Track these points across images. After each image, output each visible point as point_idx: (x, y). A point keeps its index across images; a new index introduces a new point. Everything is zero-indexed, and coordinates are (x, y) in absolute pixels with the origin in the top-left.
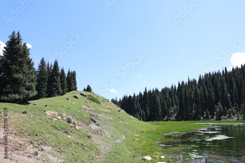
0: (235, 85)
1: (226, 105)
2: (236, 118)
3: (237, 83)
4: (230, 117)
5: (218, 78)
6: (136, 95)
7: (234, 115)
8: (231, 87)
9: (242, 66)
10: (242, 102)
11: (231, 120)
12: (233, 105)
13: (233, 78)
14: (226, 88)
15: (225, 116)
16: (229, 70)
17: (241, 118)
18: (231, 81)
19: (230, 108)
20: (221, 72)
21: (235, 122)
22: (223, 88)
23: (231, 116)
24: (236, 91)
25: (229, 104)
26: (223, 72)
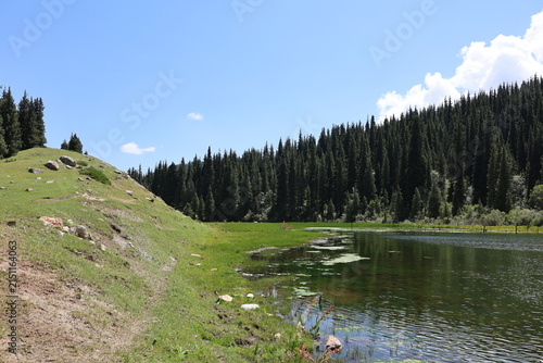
0: (385, 154)
1: (366, 192)
2: (382, 219)
3: (390, 150)
4: (371, 216)
5: (356, 138)
6: (186, 162)
7: (378, 212)
8: (378, 159)
9: (402, 116)
10: (396, 188)
11: (373, 222)
12: (378, 193)
13: (384, 140)
14: (369, 159)
15: (363, 214)
16: (379, 122)
17: (389, 219)
18: (380, 146)
19: (373, 198)
20: (364, 124)
21: (378, 226)
22: (364, 159)
23: (372, 214)
24: (386, 167)
25: (371, 189)
26: (367, 124)
